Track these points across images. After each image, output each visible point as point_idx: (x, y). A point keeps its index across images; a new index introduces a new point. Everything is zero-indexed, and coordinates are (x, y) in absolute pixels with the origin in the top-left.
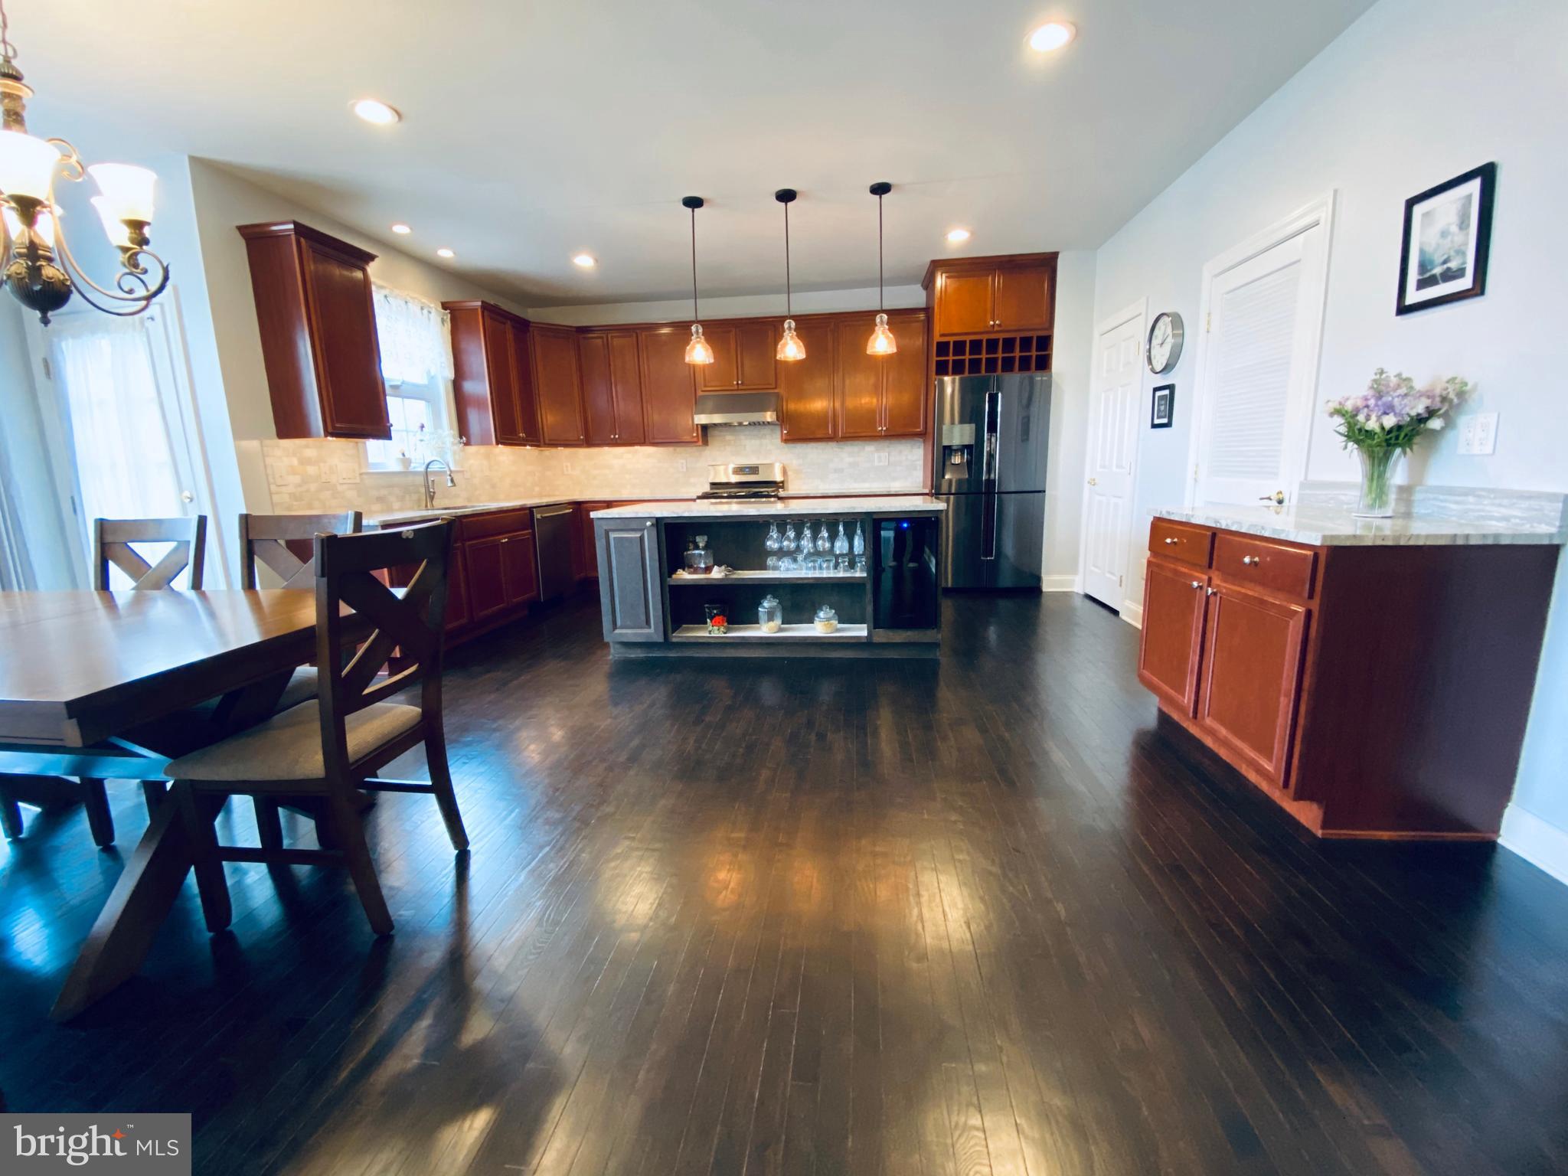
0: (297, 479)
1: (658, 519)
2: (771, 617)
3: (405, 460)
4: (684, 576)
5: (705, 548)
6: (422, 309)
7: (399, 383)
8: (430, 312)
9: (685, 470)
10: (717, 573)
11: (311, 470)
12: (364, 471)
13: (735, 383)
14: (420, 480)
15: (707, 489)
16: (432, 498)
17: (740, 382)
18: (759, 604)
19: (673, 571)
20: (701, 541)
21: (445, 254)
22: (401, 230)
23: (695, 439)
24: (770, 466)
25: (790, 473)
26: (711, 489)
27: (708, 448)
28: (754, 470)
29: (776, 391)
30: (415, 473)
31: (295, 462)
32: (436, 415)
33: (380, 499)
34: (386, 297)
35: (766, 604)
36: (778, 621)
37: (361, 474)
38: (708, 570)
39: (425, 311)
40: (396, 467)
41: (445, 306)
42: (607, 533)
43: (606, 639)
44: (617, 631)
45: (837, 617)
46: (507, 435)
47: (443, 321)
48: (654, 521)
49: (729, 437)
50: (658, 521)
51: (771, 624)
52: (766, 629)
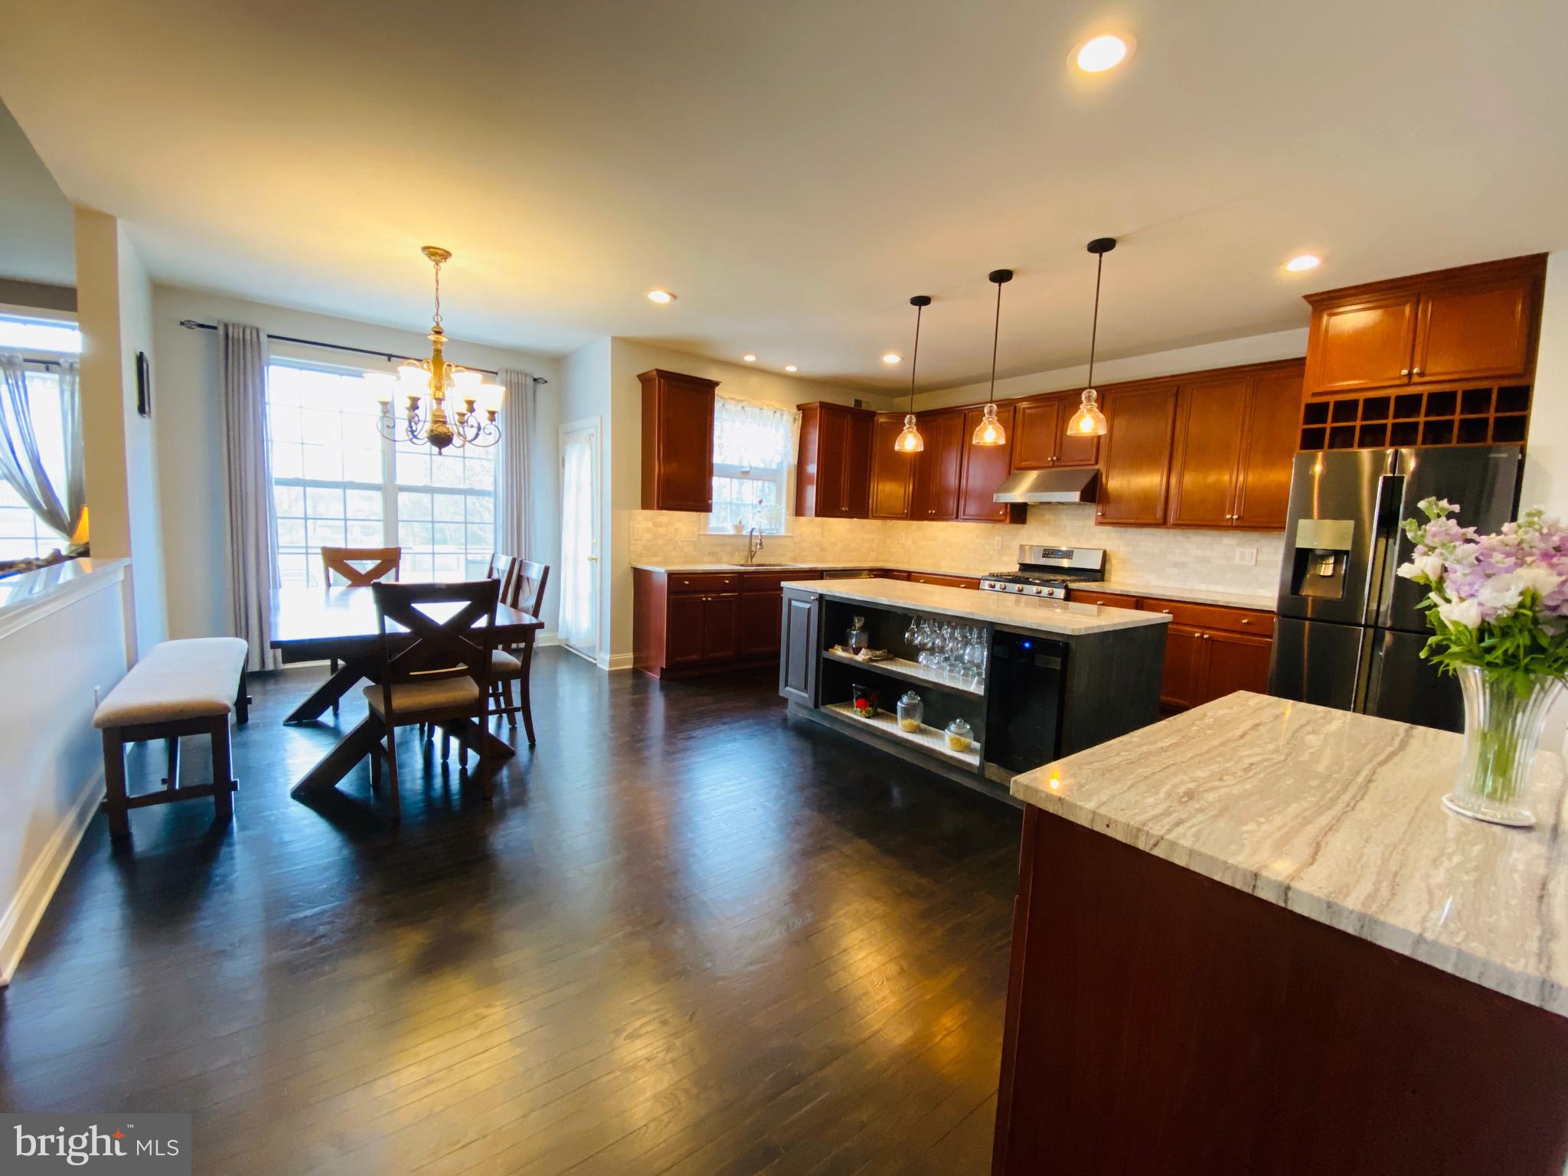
0: (648, 536)
1: (821, 596)
2: (908, 712)
3: (739, 527)
4: (839, 652)
5: (863, 629)
6: (775, 412)
7: (747, 469)
8: (782, 414)
10: (862, 657)
11: (661, 531)
12: (701, 533)
13: (1049, 459)
14: (747, 540)
16: (752, 558)
17: (1055, 458)
18: (900, 698)
19: (830, 645)
20: (858, 623)
21: (791, 369)
22: (750, 359)
23: (1003, 518)
25: (1111, 561)
26: (1020, 570)
27: (1026, 526)
28: (1067, 554)
29: (1097, 467)
30: (745, 536)
31: (650, 525)
32: (779, 491)
33: (711, 554)
34: (743, 408)
35: (905, 699)
36: (912, 723)
37: (699, 535)
39: (778, 414)
40: (731, 532)
41: (799, 407)
42: (790, 601)
43: (781, 694)
44: (788, 688)
46: (827, 508)
47: (795, 420)
48: (818, 596)
49: (1048, 516)
50: (821, 598)
51: (908, 722)
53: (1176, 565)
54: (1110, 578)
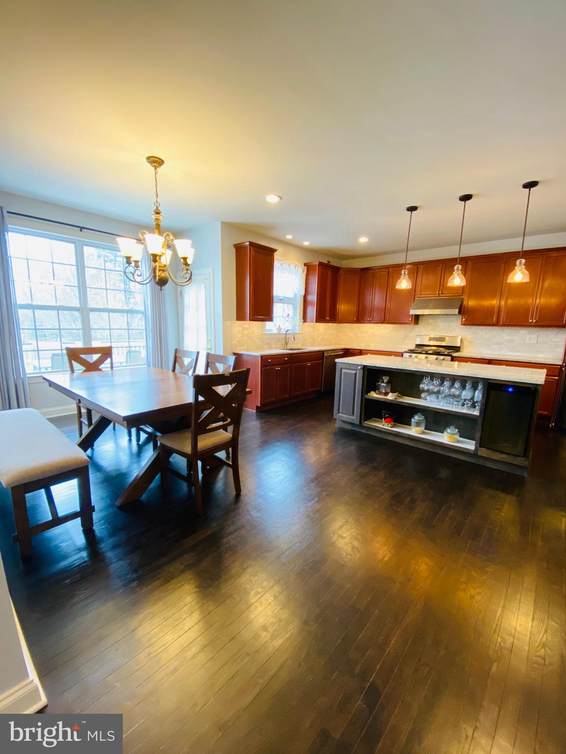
0: (239, 335)
1: (364, 366)
2: (418, 424)
3: (279, 329)
4: (374, 395)
6: (295, 267)
7: (281, 298)
8: (298, 268)
9: (404, 336)
10: (391, 397)
11: (246, 332)
12: (263, 333)
13: (437, 293)
14: (284, 336)
15: (413, 347)
16: (287, 344)
17: (440, 292)
19: (368, 392)
20: (386, 379)
21: (306, 244)
22: (289, 237)
23: (410, 322)
24: (455, 337)
25: (465, 342)
26: (416, 347)
27: (418, 326)
28: (442, 339)
29: (462, 297)
30: (283, 334)
31: (241, 329)
32: (295, 309)
33: (268, 344)
34: (282, 264)
35: (416, 417)
36: (422, 428)
37: (262, 334)
38: (386, 394)
39: (296, 268)
40: (275, 331)
41: (305, 265)
42: (341, 369)
43: (335, 417)
44: (339, 414)
45: (459, 434)
46: (321, 318)
47: (303, 271)
48: (362, 367)
49: (431, 321)
51: (418, 429)
52: (414, 430)
53: (497, 343)
54: (463, 350)
